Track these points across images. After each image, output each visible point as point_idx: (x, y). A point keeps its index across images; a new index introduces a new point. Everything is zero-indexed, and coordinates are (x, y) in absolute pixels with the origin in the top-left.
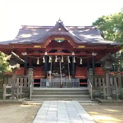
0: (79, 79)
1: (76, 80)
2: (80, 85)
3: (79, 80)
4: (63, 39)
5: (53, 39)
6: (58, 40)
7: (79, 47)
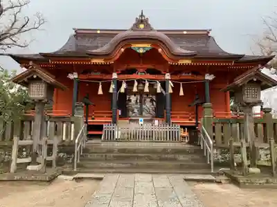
0: (179, 125)
1: (172, 127)
4: (148, 46)
5: (128, 47)
6: (139, 48)
7: (179, 62)
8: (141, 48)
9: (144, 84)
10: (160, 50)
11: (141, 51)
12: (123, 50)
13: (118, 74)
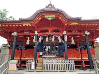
0: (74, 60)
1: (70, 62)
2: (75, 67)
3: (74, 62)
4: (53, 16)
5: (43, 17)
6: (49, 17)
7: (71, 24)
8: (50, 17)
9: (52, 37)
10: (60, 18)
11: (50, 19)
12: (40, 18)
13: (38, 32)
